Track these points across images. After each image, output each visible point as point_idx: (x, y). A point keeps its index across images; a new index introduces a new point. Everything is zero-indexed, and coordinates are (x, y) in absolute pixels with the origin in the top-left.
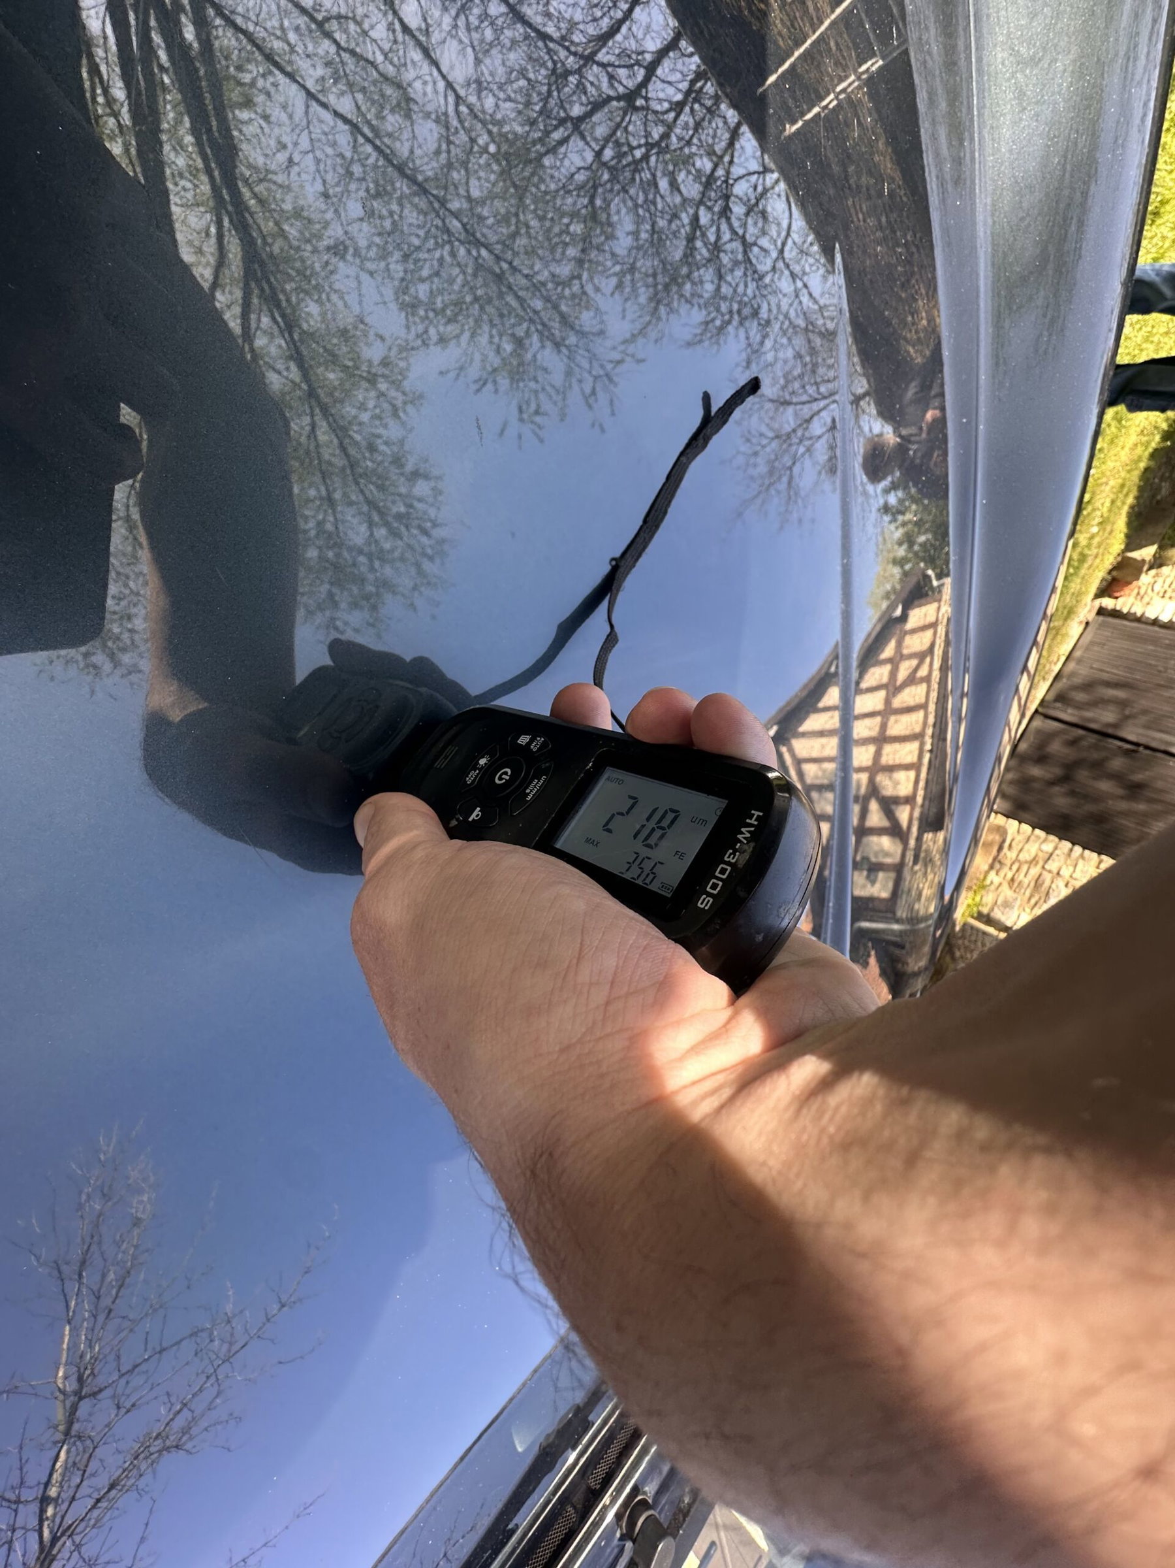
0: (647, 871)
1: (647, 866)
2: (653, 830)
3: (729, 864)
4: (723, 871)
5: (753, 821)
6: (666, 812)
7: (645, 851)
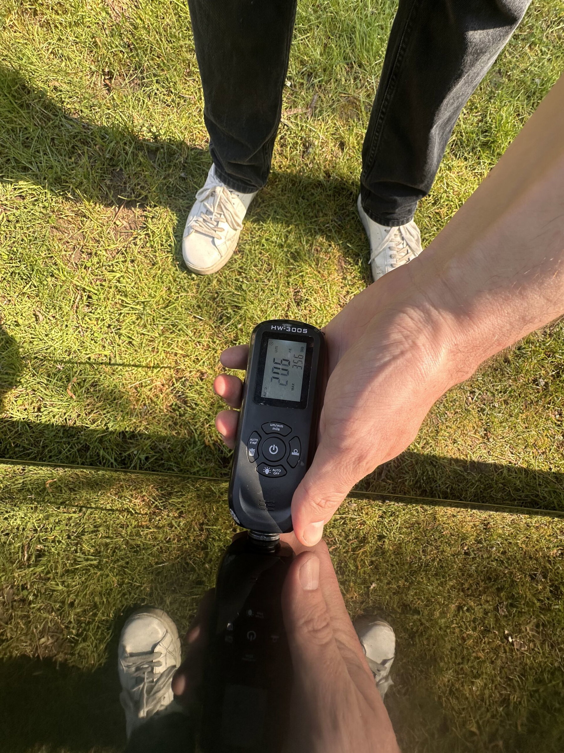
0: (299, 359)
1: (296, 360)
2: (283, 365)
3: (291, 329)
4: (294, 330)
5: (275, 328)
6: (276, 363)
7: (292, 364)
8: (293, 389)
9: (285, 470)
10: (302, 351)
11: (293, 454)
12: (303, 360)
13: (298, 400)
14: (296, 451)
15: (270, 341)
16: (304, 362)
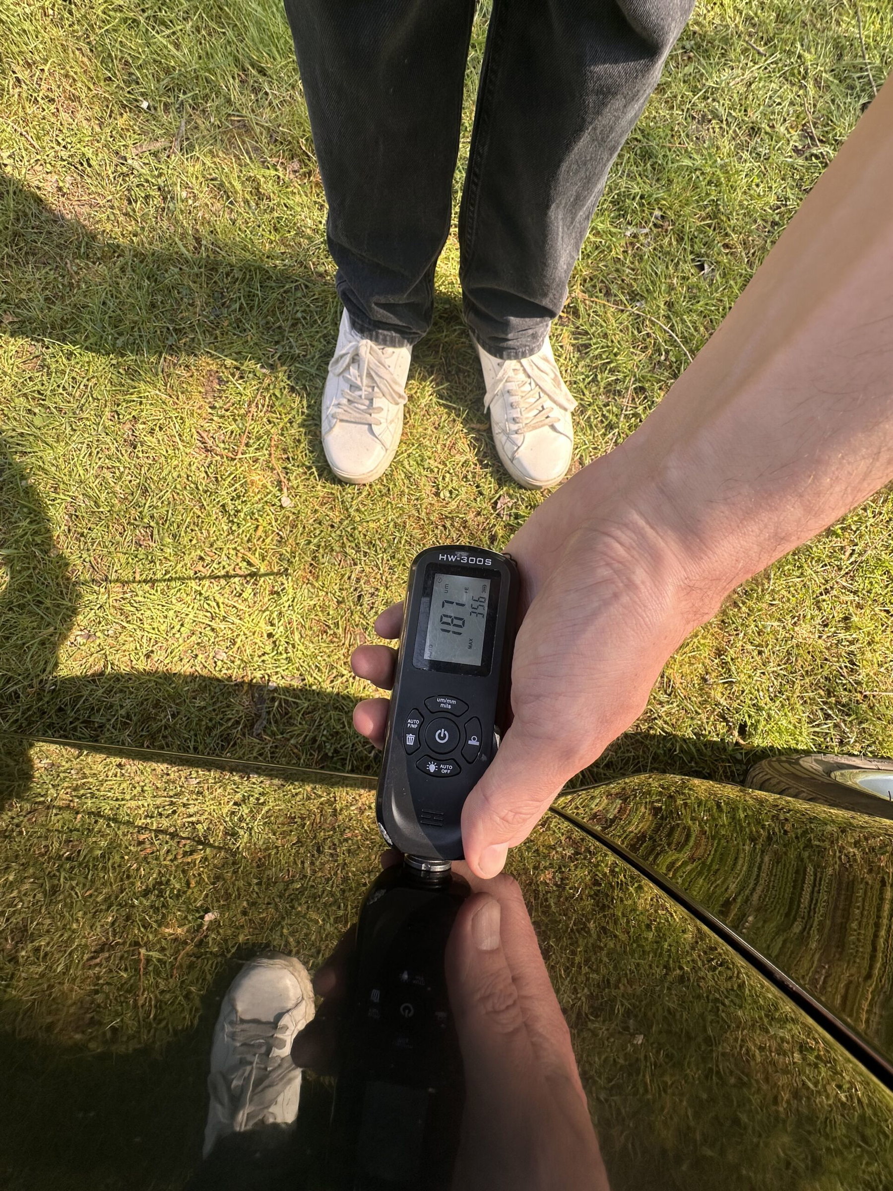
0: (479, 603)
1: (475, 604)
3: (468, 560)
4: (472, 560)
5: (445, 558)
7: (469, 609)
8: (470, 647)
9: (459, 766)
10: (484, 591)
11: (470, 742)
12: (486, 605)
13: (478, 663)
14: (474, 739)
15: (437, 576)
16: (486, 608)
